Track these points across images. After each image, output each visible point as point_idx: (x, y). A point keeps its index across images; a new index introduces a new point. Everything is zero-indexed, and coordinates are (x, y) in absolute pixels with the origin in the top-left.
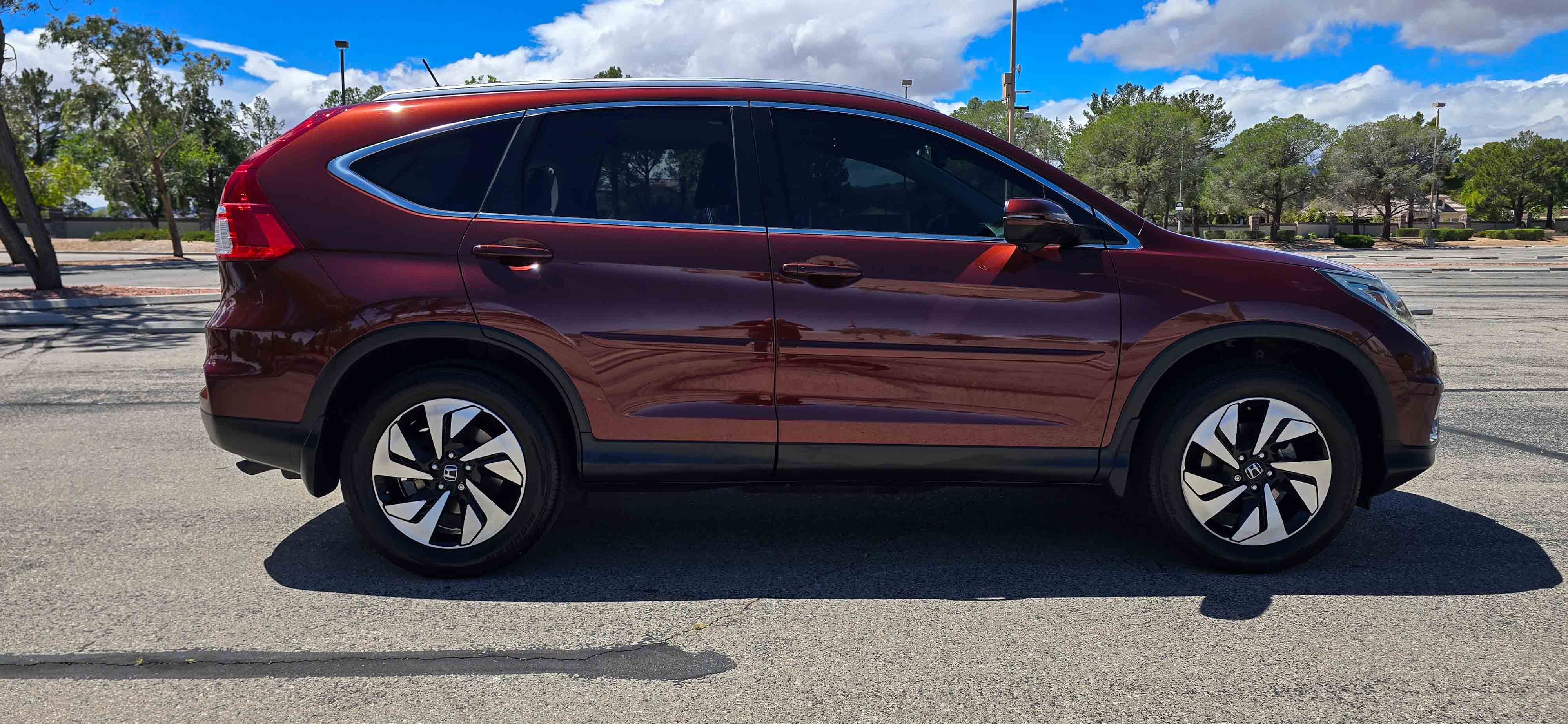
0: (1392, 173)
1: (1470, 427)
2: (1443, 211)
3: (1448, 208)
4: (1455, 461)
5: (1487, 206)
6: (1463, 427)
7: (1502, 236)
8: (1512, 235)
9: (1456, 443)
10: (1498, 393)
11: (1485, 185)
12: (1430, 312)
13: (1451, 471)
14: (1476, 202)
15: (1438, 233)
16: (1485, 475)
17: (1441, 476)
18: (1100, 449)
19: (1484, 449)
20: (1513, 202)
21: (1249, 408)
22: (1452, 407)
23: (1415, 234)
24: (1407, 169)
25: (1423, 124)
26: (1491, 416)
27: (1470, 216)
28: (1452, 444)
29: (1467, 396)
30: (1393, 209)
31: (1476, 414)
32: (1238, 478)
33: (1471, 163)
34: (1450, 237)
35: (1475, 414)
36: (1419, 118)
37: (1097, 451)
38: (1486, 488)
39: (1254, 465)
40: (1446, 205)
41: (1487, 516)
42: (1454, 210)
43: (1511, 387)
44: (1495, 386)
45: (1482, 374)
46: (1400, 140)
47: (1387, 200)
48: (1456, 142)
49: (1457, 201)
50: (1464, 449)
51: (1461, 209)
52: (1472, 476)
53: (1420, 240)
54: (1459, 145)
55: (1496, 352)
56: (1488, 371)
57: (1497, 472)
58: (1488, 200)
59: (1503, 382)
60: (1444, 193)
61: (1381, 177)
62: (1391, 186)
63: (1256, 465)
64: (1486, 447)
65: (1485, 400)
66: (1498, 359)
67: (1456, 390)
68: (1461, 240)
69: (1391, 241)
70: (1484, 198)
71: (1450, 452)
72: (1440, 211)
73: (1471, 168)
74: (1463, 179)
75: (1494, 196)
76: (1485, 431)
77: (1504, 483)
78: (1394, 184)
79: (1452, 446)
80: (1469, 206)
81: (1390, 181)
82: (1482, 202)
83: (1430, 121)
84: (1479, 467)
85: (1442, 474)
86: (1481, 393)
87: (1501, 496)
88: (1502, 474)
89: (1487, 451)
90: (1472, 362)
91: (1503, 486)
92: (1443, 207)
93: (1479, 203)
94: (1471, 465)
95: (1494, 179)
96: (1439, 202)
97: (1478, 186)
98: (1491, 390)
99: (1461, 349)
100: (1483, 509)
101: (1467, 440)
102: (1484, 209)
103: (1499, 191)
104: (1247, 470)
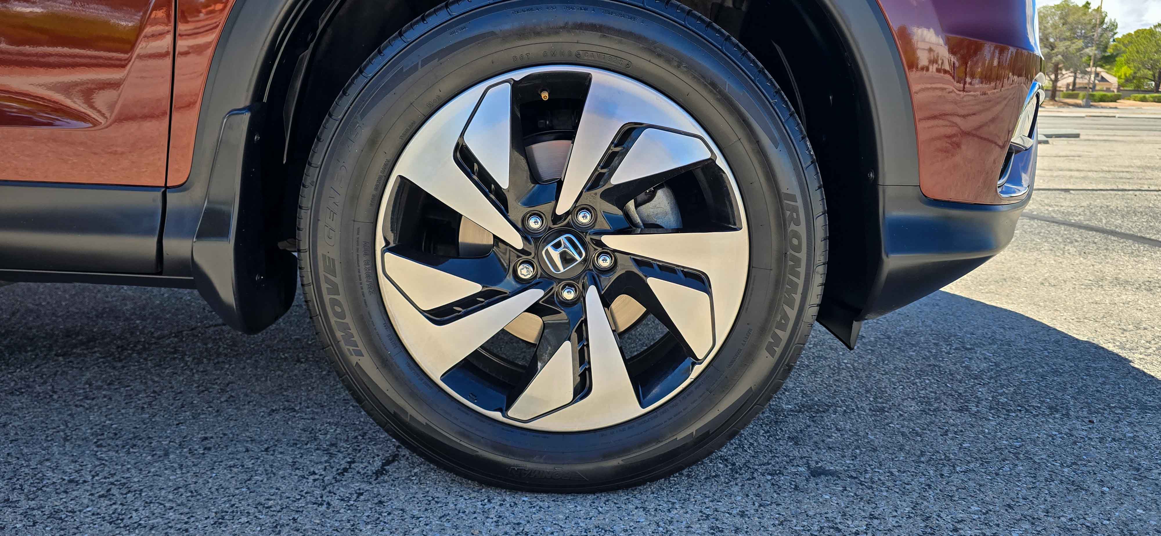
0: (1061, 47)
1: (1103, 224)
2: (1099, 81)
3: (1103, 79)
4: (1077, 262)
5: (1134, 78)
6: (1094, 223)
7: (1144, 100)
8: (1151, 99)
9: (1082, 241)
10: (1137, 193)
11: (1133, 61)
12: (1077, 136)
13: (1069, 275)
14: (1125, 75)
15: (1093, 96)
16: (1117, 281)
17: (1053, 282)
18: (166, 189)
19: (1118, 247)
20: (1154, 76)
21: (545, 95)
22: (1084, 204)
23: (1076, 96)
24: (1074, 43)
25: (1090, 10)
26: (1129, 213)
27: (1120, 86)
28: (1077, 241)
29: (1103, 195)
30: (1059, 77)
31: (1112, 211)
32: (525, 272)
33: (1124, 45)
34: (1102, 99)
35: (1110, 212)
36: (1087, 5)
37: (159, 194)
38: (1117, 300)
39: (562, 239)
40: (1102, 78)
41: (1116, 350)
42: (1107, 81)
43: (1152, 188)
44: (1135, 187)
45: (1121, 178)
46: (1070, 19)
47: (1056, 70)
48: (1114, 26)
49: (1111, 74)
50: (1092, 247)
51: (1113, 80)
52: (1099, 281)
53: (1079, 101)
54: (1116, 28)
55: (1138, 163)
56: (1128, 176)
57: (1135, 278)
58: (1135, 73)
59: (1144, 184)
60: (1101, 66)
61: (1053, 49)
62: (1060, 57)
63: (570, 240)
64: (1121, 245)
65: (1123, 199)
66: (1139, 167)
67: (1093, 190)
68: (1112, 101)
69: (1055, 101)
70: (1132, 71)
71: (1072, 250)
72: (1097, 82)
73: (1124, 48)
74: (1117, 55)
75: (1139, 69)
76: (1121, 228)
77: (1145, 292)
78: (1062, 56)
79: (1076, 244)
80: (1120, 78)
81: (1060, 53)
82: (1131, 74)
83: (1096, 8)
84: (1109, 270)
85: (1055, 278)
86: (1120, 193)
87: (1139, 314)
88: (1141, 280)
89: (1122, 250)
90: (1112, 169)
91: (1143, 299)
92: (1099, 78)
93: (1128, 75)
94: (1098, 267)
95: (1141, 56)
96: (1097, 74)
97: (1127, 62)
98: (1129, 190)
99: (1102, 159)
100: (1109, 337)
101: (1098, 237)
102: (1131, 80)
103: (1143, 65)
104: (547, 252)
